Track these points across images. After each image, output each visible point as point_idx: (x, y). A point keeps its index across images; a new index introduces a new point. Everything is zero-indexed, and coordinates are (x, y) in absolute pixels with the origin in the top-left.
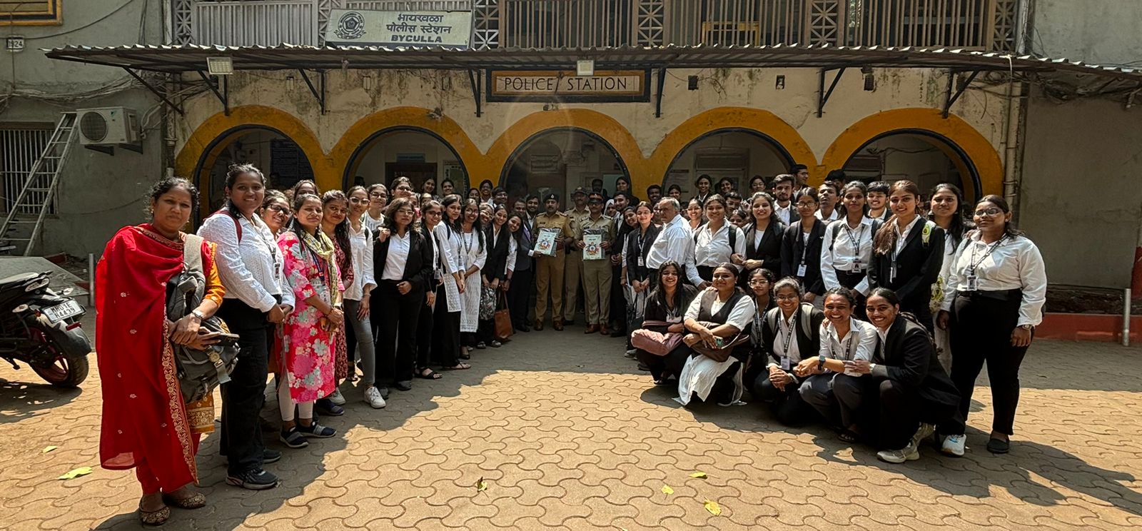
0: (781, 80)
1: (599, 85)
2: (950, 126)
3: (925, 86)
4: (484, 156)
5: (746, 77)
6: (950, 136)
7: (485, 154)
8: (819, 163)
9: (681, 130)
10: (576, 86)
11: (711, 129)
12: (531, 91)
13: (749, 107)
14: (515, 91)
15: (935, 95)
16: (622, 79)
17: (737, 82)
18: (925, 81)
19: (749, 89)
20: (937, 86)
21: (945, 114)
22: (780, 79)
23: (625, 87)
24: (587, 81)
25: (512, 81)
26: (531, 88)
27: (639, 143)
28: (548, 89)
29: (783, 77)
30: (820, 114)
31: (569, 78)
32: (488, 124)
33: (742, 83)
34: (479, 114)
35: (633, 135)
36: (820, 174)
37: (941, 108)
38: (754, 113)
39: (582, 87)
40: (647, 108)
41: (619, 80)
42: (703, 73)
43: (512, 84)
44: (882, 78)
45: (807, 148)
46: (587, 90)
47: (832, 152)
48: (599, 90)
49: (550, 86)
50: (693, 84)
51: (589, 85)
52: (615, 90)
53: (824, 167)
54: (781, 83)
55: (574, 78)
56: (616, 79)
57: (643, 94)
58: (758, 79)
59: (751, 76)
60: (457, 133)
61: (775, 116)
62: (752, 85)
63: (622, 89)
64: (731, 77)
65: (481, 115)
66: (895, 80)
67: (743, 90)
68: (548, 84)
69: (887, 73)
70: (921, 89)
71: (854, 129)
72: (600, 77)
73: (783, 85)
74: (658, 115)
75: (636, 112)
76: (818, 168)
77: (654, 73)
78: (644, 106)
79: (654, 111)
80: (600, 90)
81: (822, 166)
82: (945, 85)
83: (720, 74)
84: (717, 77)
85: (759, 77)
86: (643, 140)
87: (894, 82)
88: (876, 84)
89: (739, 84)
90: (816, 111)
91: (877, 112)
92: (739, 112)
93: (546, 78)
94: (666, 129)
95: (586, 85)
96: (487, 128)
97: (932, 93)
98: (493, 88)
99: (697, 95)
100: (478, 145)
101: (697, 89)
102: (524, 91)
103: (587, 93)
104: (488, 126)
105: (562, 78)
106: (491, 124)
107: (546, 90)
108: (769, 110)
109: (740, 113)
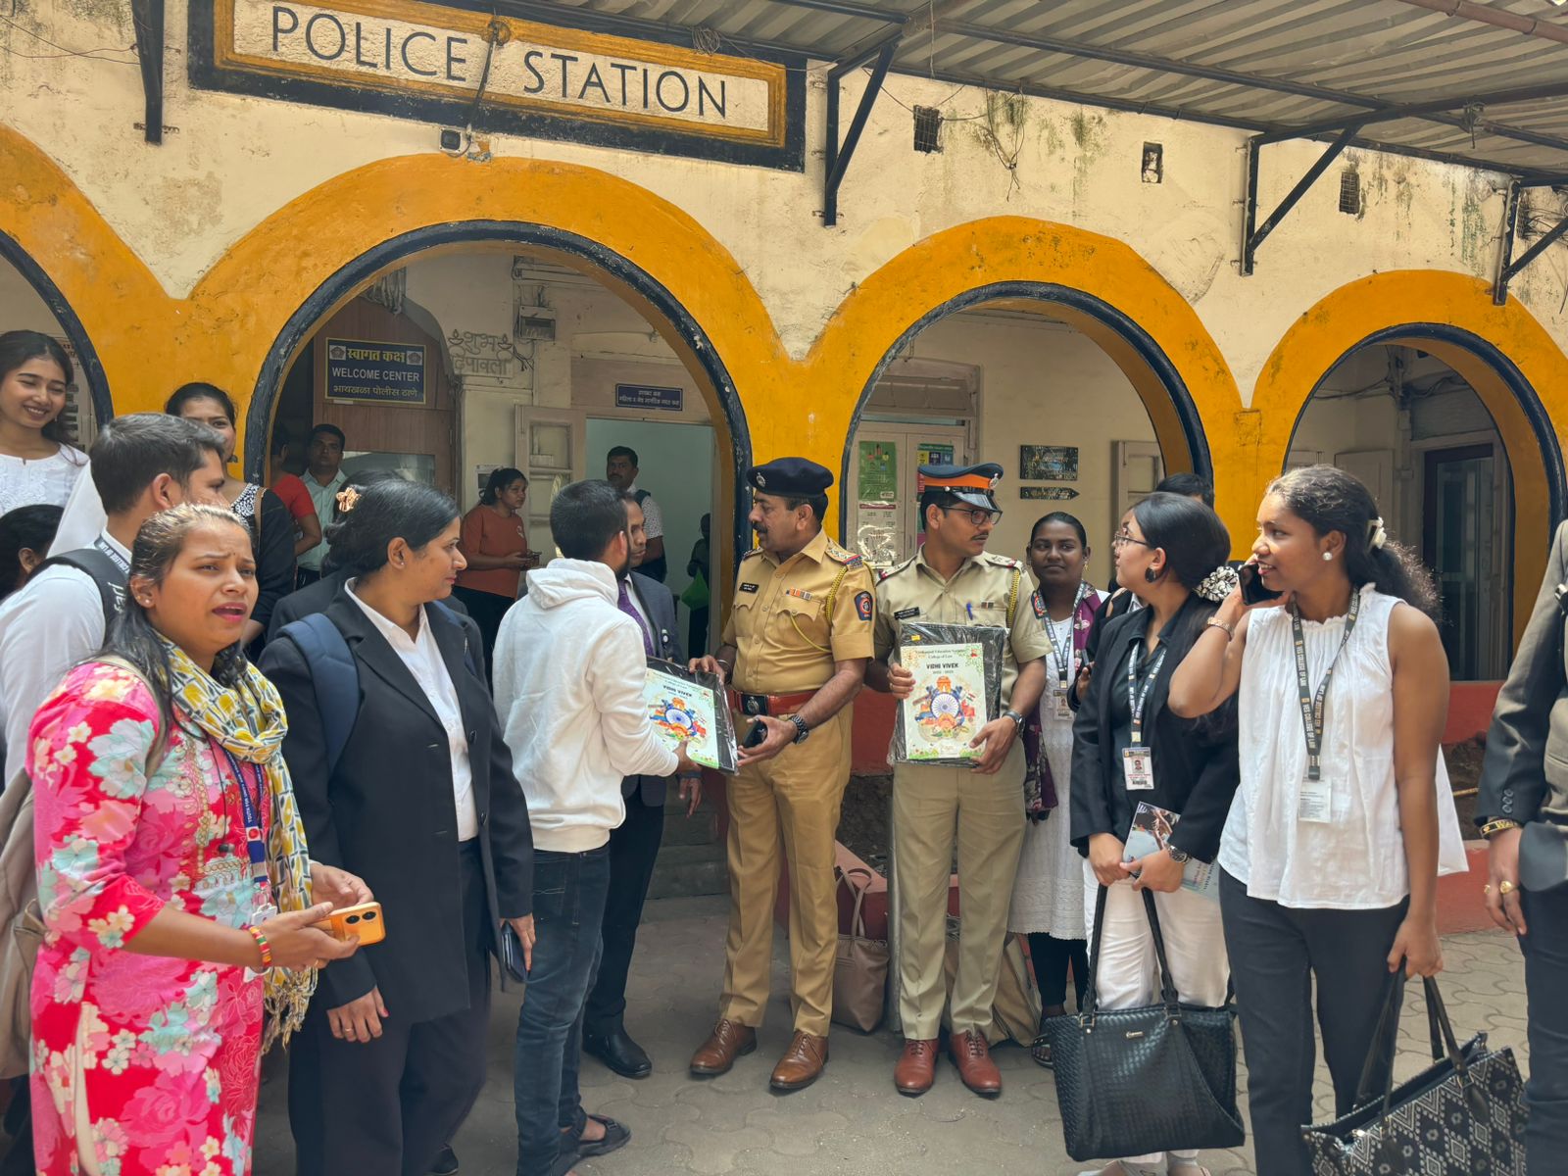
0: (1154, 156)
1: (635, 90)
2: (1506, 324)
3: (1459, 216)
4: (178, 303)
5: (1067, 134)
6: (1507, 349)
7: (184, 295)
8: (1247, 404)
9: (896, 274)
10: (553, 80)
11: (980, 279)
12: (382, 72)
13: (1078, 224)
14: (315, 61)
15: (1479, 243)
16: (713, 82)
17: (1044, 148)
18: (1460, 204)
19: (1075, 173)
20: (1481, 218)
21: (1499, 293)
22: (1152, 153)
23: (722, 110)
24: (594, 69)
25: (303, 20)
26: (381, 60)
27: (771, 303)
28: (450, 77)
29: (1158, 149)
30: (1247, 265)
31: (528, 48)
32: (200, 175)
33: (1059, 152)
34: (154, 129)
35: (752, 276)
36: (1248, 434)
37: (1489, 278)
38: (1092, 245)
39: (575, 85)
40: (794, 190)
41: (702, 86)
42: (955, 103)
43: (301, 31)
44: (1376, 183)
45: (1218, 359)
46: (593, 99)
47: (1273, 376)
48: (634, 106)
49: (455, 66)
50: (927, 131)
51: (600, 84)
52: (690, 115)
53: (1256, 416)
54: (1153, 166)
55: (547, 52)
56: (692, 77)
57: (782, 144)
58: (1097, 145)
59: (1080, 130)
60: (53, 200)
61: (1142, 260)
62: (1083, 159)
63: (711, 116)
64: (1030, 127)
65: (166, 137)
66: (1402, 194)
67: (1061, 173)
68: (450, 59)
69: (1386, 172)
70: (1452, 224)
71: (1317, 316)
72: (640, 66)
73: (1159, 171)
74: (829, 216)
75: (761, 201)
76: (1245, 419)
77: (816, 72)
78: (783, 181)
79: (814, 201)
80: (640, 109)
81: (1252, 411)
82: (1497, 220)
83: (1000, 116)
84: (991, 121)
85: (1100, 139)
86: (783, 295)
87: (1399, 196)
88: (1364, 200)
89: (1051, 153)
90: (1235, 255)
91: (1367, 273)
92: (1055, 237)
93: (442, 35)
94: (851, 266)
95: (588, 83)
96: (193, 191)
97: (1473, 236)
98: (219, 37)
99: (940, 172)
100: (149, 255)
101: (939, 150)
102: (353, 67)
103: (591, 112)
104: (198, 184)
105: (501, 44)
106: (210, 175)
107: (441, 79)
108: (1127, 241)
109: (1056, 241)
